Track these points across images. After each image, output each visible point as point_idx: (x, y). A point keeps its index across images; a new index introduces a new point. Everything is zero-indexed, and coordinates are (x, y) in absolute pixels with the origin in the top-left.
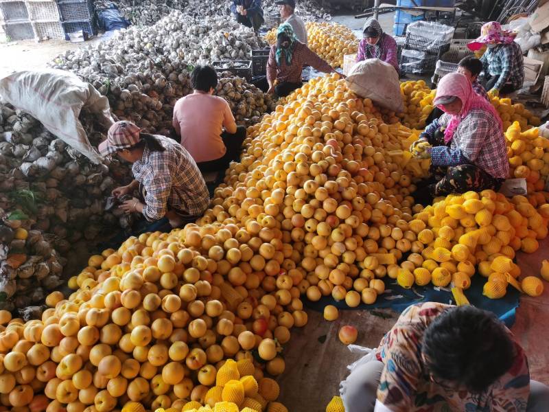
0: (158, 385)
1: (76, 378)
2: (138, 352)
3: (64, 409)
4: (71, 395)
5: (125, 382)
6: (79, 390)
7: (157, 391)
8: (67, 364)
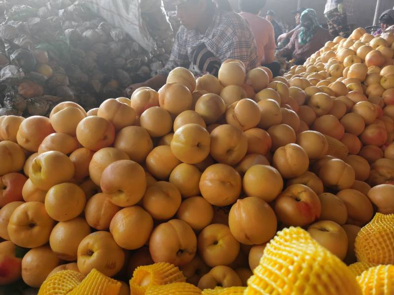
0: (216, 243)
1: (52, 194)
2: (180, 174)
3: (18, 260)
4: (36, 230)
5: (149, 222)
6: (55, 223)
7: (212, 253)
8: (43, 164)
